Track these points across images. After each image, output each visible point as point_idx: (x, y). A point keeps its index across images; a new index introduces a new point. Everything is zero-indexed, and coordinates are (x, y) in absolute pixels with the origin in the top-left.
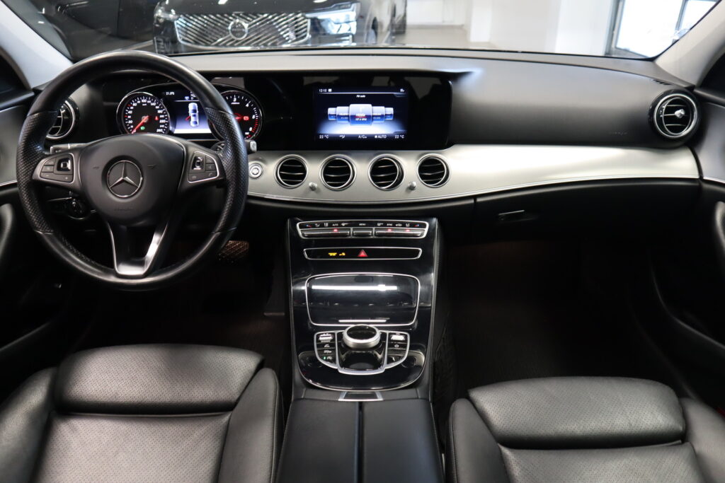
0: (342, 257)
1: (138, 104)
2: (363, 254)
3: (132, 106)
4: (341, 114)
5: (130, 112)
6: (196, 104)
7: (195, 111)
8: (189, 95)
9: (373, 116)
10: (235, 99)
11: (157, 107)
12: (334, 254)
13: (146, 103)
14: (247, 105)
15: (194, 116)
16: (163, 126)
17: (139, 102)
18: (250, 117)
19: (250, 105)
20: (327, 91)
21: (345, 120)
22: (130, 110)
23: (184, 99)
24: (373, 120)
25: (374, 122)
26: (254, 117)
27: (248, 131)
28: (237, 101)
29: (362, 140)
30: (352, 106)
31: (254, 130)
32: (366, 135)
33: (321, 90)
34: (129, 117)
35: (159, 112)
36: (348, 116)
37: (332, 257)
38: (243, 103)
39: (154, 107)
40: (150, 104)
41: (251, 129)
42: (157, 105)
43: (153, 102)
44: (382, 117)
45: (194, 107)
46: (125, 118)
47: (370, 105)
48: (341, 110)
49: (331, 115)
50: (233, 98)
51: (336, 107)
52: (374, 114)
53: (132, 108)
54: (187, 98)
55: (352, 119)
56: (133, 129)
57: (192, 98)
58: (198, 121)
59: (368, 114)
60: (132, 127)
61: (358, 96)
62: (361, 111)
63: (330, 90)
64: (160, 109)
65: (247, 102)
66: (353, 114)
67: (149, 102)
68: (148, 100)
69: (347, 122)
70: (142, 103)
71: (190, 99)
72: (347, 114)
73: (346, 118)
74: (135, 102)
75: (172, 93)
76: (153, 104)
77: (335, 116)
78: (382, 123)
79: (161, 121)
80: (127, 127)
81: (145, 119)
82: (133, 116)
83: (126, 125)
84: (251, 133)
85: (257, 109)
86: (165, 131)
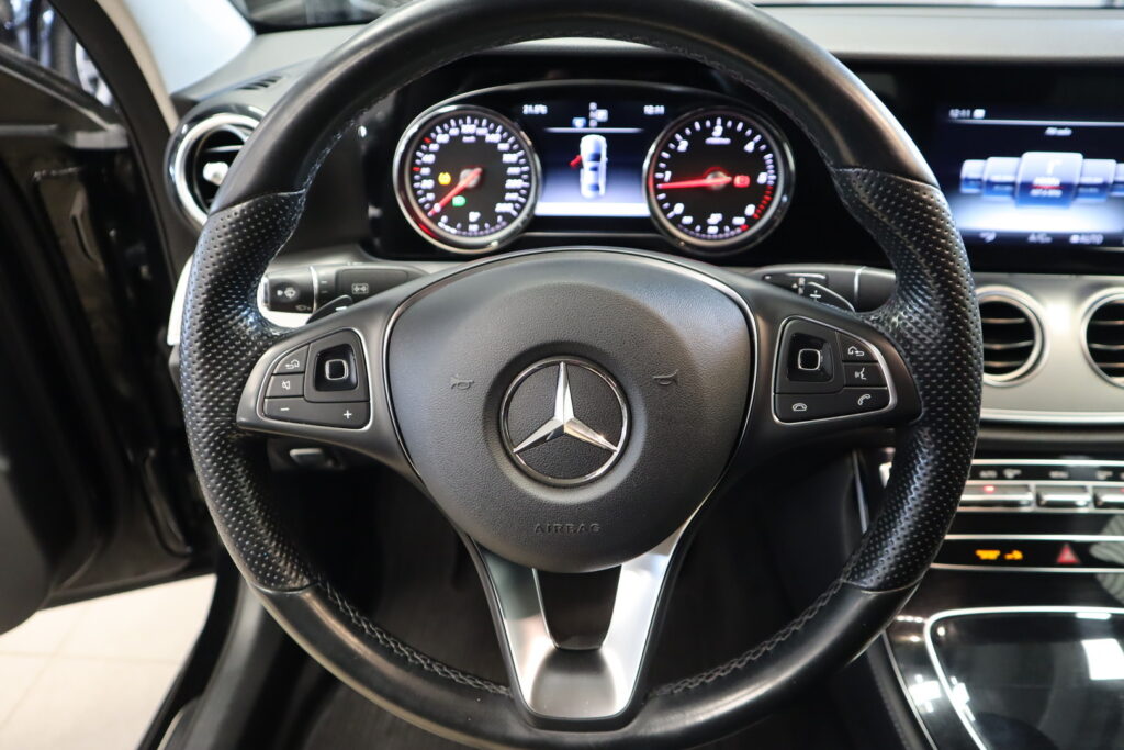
0: (1014, 563)
1: (452, 138)
2: (1068, 556)
3: (434, 141)
4: (996, 178)
5: (430, 159)
6: (602, 140)
7: (597, 157)
8: (585, 114)
9: (1080, 185)
10: (718, 130)
11: (501, 146)
12: (992, 555)
13: (474, 134)
14: (750, 147)
15: (595, 169)
16: (514, 196)
17: (454, 132)
18: (754, 178)
19: (757, 145)
20: (971, 117)
21: (1003, 193)
22: (428, 152)
23: (571, 125)
24: (1077, 195)
25: (1080, 200)
26: (762, 178)
27: (742, 214)
28: (723, 136)
29: (1038, 246)
30: (1028, 156)
31: (759, 213)
32: (1049, 235)
33: (955, 113)
34: (425, 171)
35: (508, 158)
36: (1013, 184)
37: (988, 562)
38: (739, 139)
39: (494, 145)
40: (483, 137)
41: (749, 209)
42: (504, 141)
43: (492, 132)
44: (1104, 188)
45: (598, 146)
46: (413, 174)
47: (1078, 157)
48: (998, 168)
49: (968, 180)
50: (714, 124)
51: (985, 157)
52: (1086, 180)
53: (434, 147)
54: (579, 122)
55: (1023, 191)
56: (433, 203)
57: (593, 123)
58: (602, 182)
59: (1067, 180)
60: (430, 197)
61: (1051, 131)
62: (1050, 171)
63: (979, 113)
64: (511, 151)
65: (751, 138)
66: (1027, 179)
67: (482, 131)
68: (479, 126)
69: (1007, 198)
70: (462, 135)
71: (587, 125)
72: (1009, 178)
73: (1008, 188)
74: (445, 132)
75: (541, 109)
76: (491, 138)
77: (979, 182)
78: (1097, 205)
79: (510, 184)
80: (417, 198)
81: (469, 178)
82: (436, 169)
83: (415, 191)
84: (751, 221)
85: (774, 158)
86: (519, 211)
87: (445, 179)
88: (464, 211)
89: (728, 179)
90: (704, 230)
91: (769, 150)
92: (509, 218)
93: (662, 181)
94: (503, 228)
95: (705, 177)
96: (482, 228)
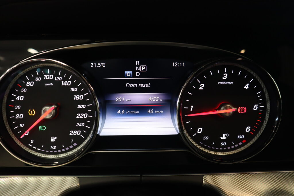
3: (24, 86)
5: (21, 98)
8: (133, 68)
10: (226, 75)
11: (73, 89)
13: (53, 81)
14: (247, 87)
17: (38, 79)
18: (250, 108)
22: (20, 94)
23: (123, 75)
26: (256, 108)
27: (243, 132)
28: (228, 79)
31: (255, 131)
34: (18, 107)
35: (77, 97)
38: (239, 82)
39: (68, 88)
40: (60, 82)
41: (248, 129)
42: (73, 85)
43: (64, 79)
46: (8, 109)
53: (23, 90)
54: (128, 73)
56: (24, 130)
57: (138, 74)
60: (22, 125)
64: (78, 93)
65: (247, 81)
68: (56, 75)
70: (44, 81)
71: (134, 76)
74: (32, 79)
79: (79, 116)
80: (12, 126)
81: (48, 112)
82: (25, 106)
83: (10, 121)
84: (249, 137)
85: (263, 94)
86: (86, 136)
87: (32, 113)
88: (47, 135)
89: (234, 109)
90: (218, 145)
91: (259, 88)
92: (79, 140)
93: (188, 111)
94: (75, 148)
95: (219, 109)
96: (59, 147)
